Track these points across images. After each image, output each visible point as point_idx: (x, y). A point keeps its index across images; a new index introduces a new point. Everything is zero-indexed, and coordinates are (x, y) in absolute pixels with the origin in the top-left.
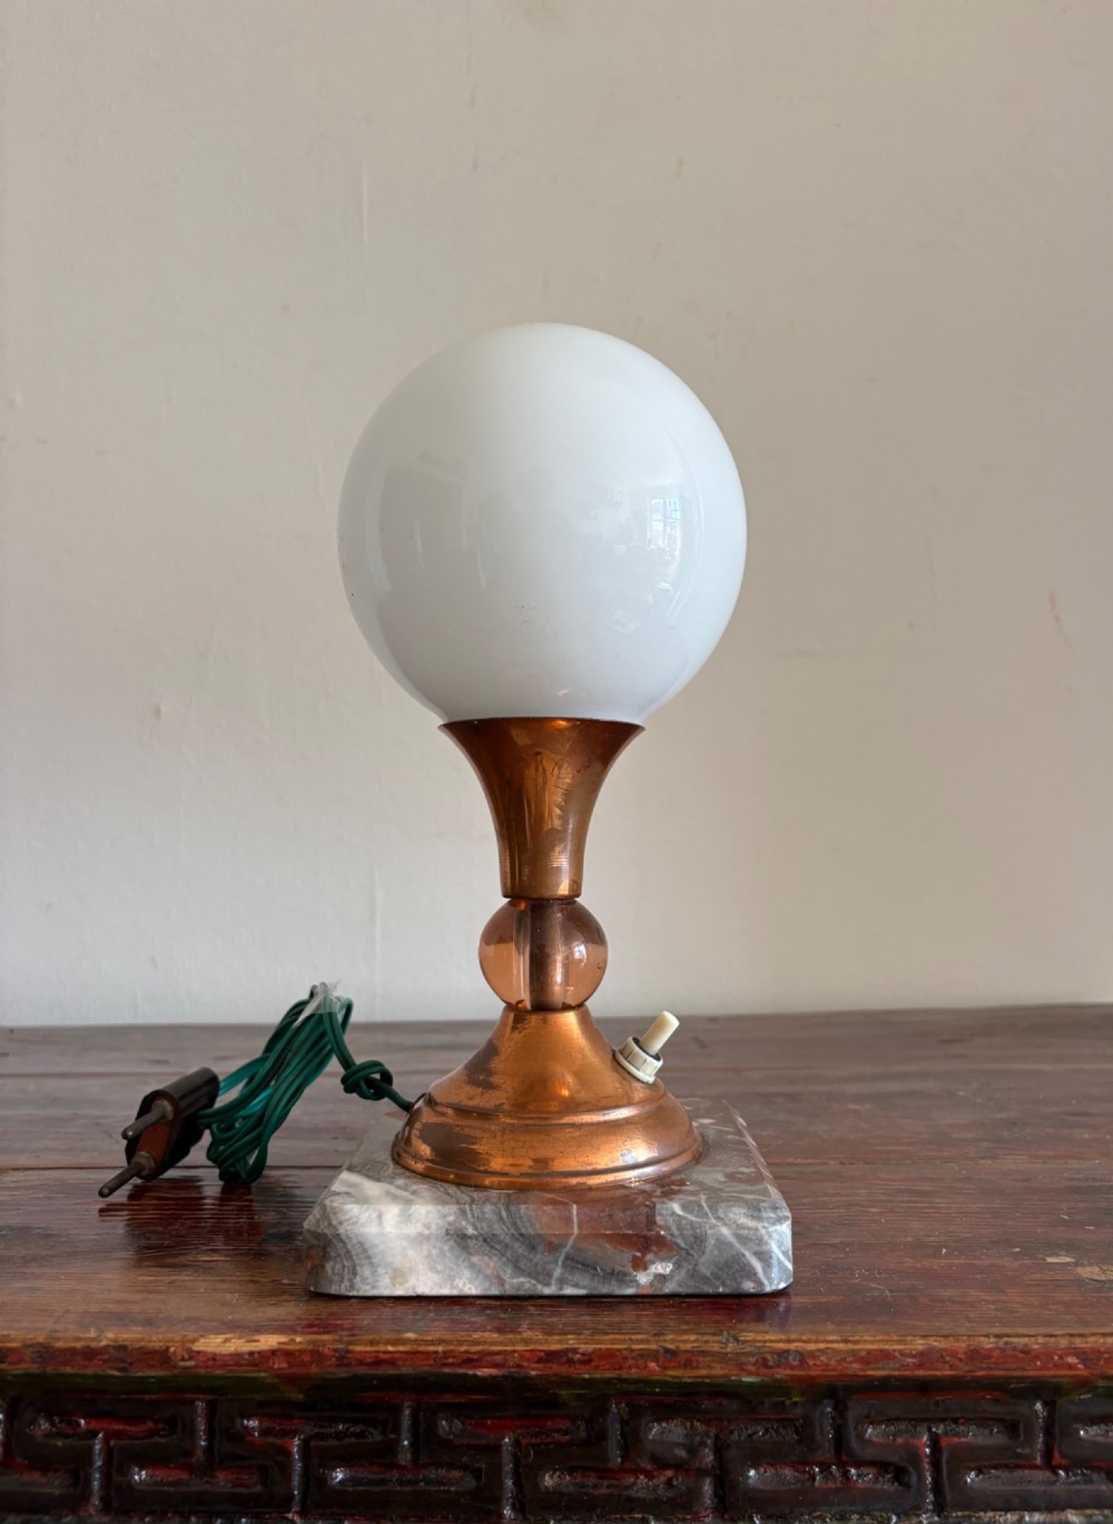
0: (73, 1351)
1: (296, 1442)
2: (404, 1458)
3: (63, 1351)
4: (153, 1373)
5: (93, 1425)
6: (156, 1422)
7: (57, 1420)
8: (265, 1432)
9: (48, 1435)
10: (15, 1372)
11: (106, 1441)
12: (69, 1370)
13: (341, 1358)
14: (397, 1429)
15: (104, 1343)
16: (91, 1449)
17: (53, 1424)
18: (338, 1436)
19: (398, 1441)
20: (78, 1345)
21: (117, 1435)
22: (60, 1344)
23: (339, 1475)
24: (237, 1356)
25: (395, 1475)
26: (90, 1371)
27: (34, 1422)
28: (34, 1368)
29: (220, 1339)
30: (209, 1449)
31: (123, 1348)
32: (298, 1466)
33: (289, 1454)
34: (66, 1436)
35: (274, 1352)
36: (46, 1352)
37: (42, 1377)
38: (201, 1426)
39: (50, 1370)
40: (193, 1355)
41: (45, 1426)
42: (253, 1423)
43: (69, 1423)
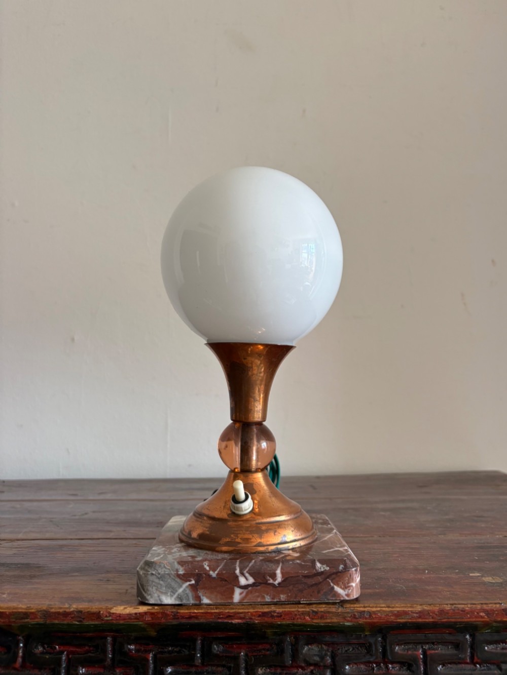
0: (59, 613)
1: (151, 655)
2: (198, 662)
3: (55, 613)
4: (93, 623)
5: (62, 648)
6: (90, 647)
7: (46, 646)
8: (137, 651)
9: (42, 653)
10: (33, 623)
11: (68, 655)
12: (56, 622)
13: (175, 615)
14: (195, 649)
15: (72, 610)
16: (60, 659)
17: (44, 648)
18: (169, 652)
19: (195, 655)
20: (61, 611)
21: (73, 653)
22: (53, 610)
23: (169, 670)
24: (130, 614)
25: (193, 670)
26: (65, 622)
27: (36, 647)
28: (41, 621)
29: (122, 608)
30: (113, 659)
31: (81, 612)
32: (152, 666)
33: (148, 660)
34: (50, 653)
35: (146, 613)
36: (47, 614)
37: (44, 625)
38: (109, 648)
39: (48, 622)
40: (111, 614)
41: (41, 649)
42: (132, 647)
43: (51, 648)
